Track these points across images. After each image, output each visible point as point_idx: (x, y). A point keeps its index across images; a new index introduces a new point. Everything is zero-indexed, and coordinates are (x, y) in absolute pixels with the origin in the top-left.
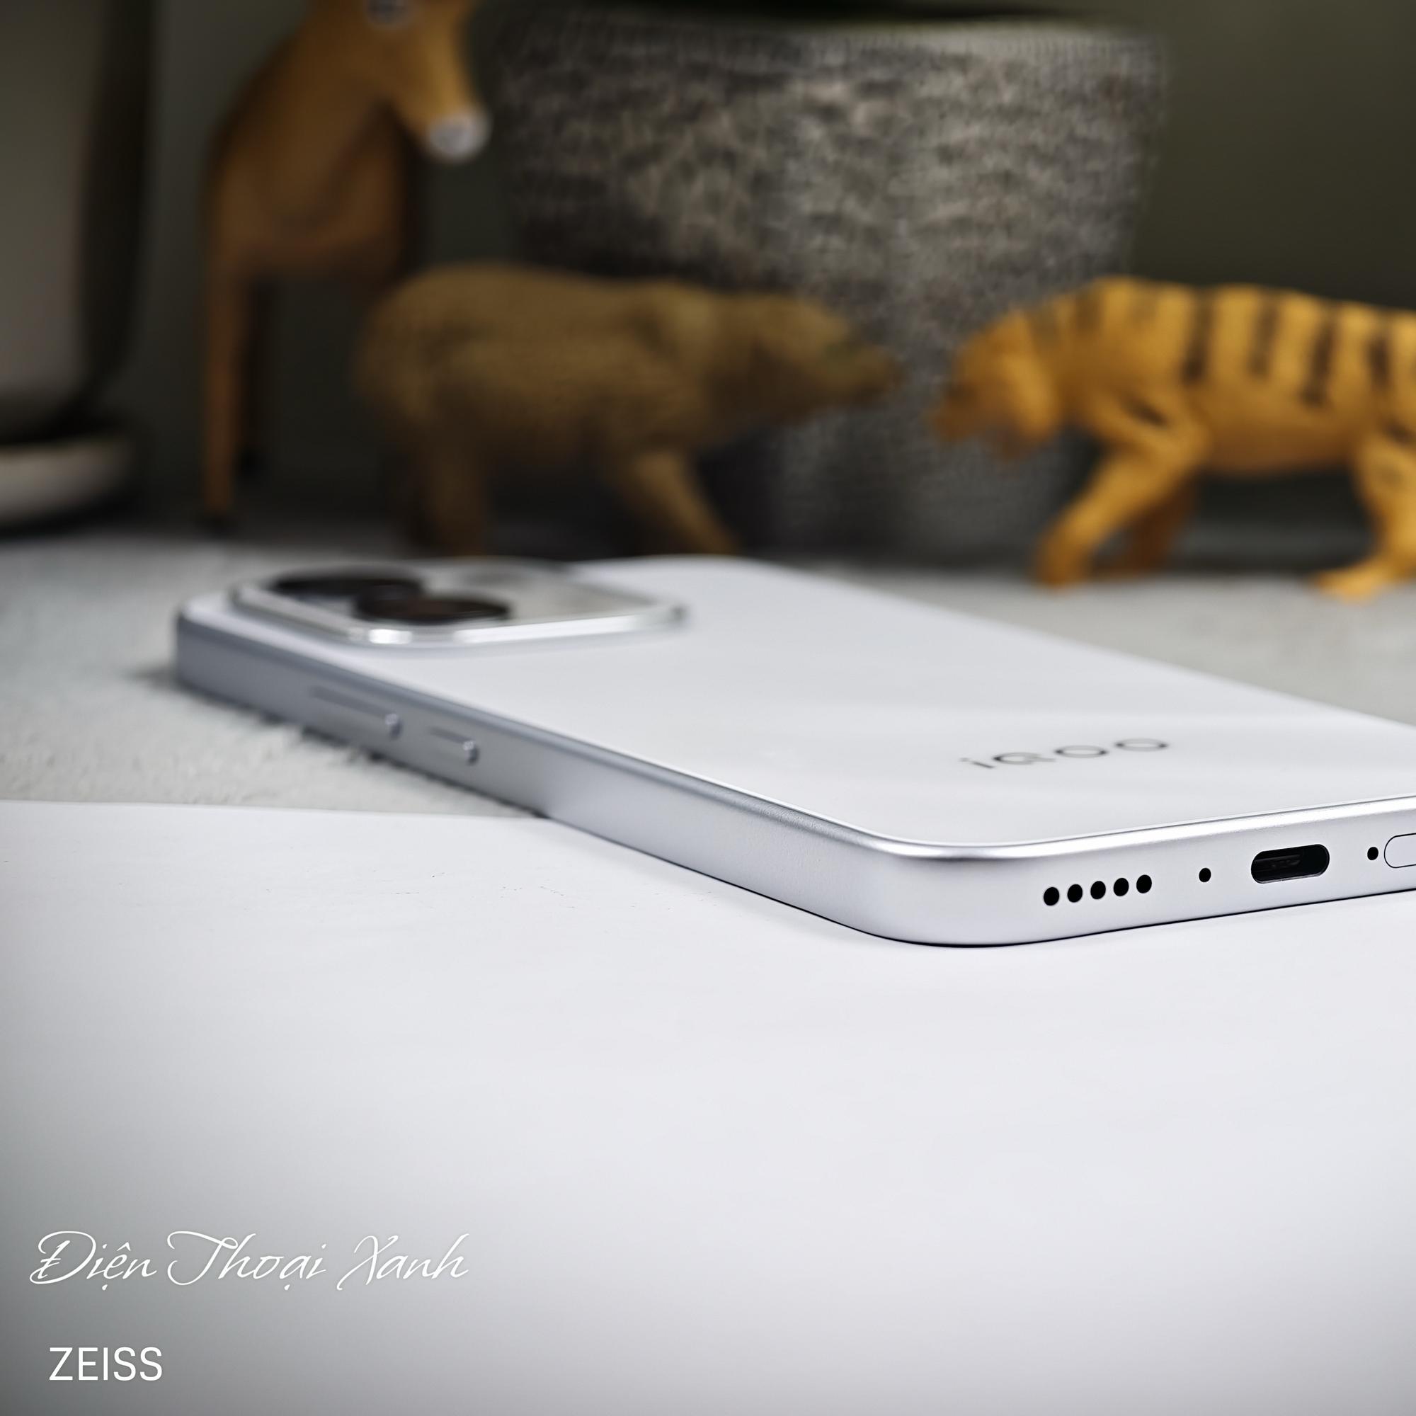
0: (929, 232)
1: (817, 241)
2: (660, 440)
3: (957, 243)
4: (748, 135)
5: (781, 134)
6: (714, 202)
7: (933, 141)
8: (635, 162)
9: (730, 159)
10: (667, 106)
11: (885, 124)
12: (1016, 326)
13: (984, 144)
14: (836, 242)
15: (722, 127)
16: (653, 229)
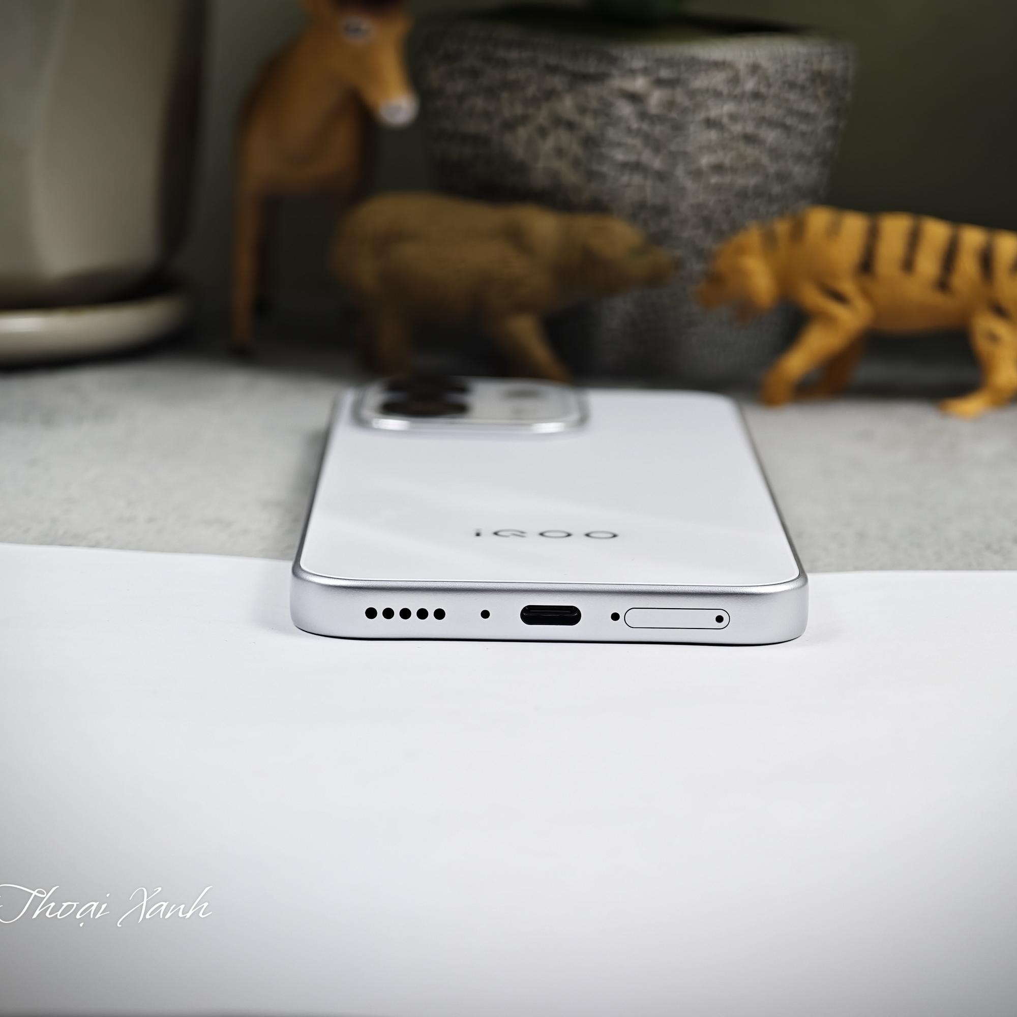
0: (697, 174)
1: (625, 179)
2: (522, 308)
3: (714, 180)
4: (583, 110)
5: (604, 111)
6: (560, 152)
7: (702, 115)
8: (510, 126)
9: (570, 126)
10: (531, 90)
11: (671, 104)
12: (752, 236)
13: (733, 117)
14: (637, 179)
15: (567, 105)
16: (521, 168)
